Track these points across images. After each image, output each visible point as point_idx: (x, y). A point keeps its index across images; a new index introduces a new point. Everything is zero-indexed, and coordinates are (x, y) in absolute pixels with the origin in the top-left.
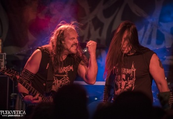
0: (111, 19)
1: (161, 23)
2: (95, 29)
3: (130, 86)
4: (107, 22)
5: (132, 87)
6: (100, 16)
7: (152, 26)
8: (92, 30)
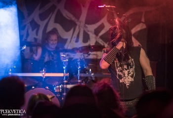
0: (46, 21)
1: (87, 25)
2: (33, 30)
4: (42, 24)
5: (133, 74)
6: (37, 20)
7: (79, 27)
8: (30, 31)
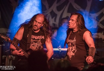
3: (74, 49)
5: (75, 50)
